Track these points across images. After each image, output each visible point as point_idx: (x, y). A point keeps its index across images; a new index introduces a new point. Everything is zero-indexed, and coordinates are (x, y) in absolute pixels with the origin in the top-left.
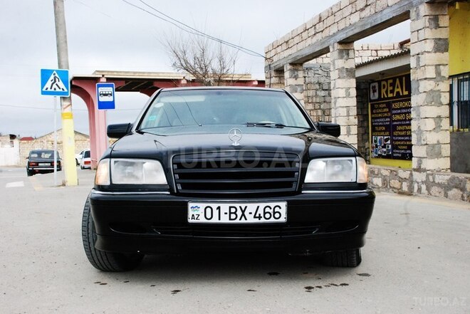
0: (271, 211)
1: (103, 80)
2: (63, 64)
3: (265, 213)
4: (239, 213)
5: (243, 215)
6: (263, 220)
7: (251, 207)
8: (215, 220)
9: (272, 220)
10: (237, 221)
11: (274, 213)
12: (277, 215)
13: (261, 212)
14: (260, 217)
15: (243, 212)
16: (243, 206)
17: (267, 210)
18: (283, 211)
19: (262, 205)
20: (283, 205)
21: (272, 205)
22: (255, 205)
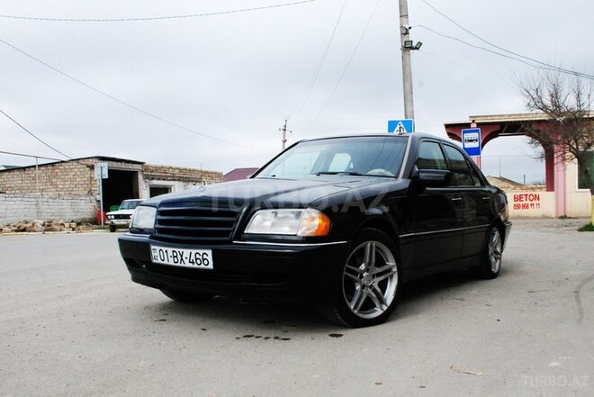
0: (201, 257)
1: (474, 125)
2: (408, 114)
3: (196, 259)
4: (179, 257)
5: (182, 259)
6: (196, 266)
7: (186, 252)
8: (166, 262)
9: (202, 266)
10: (178, 264)
11: (204, 259)
12: (206, 262)
13: (193, 258)
14: (193, 263)
15: (182, 256)
16: (181, 250)
17: (198, 256)
18: (210, 258)
19: (194, 252)
20: (209, 252)
21: (201, 252)
22: (189, 251)
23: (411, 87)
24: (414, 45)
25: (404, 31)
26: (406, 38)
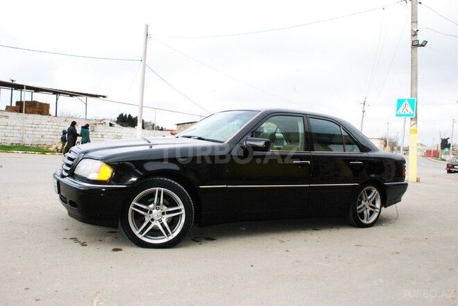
23: (417, 75)
24: (420, 43)
25: (414, 34)
26: (414, 39)
